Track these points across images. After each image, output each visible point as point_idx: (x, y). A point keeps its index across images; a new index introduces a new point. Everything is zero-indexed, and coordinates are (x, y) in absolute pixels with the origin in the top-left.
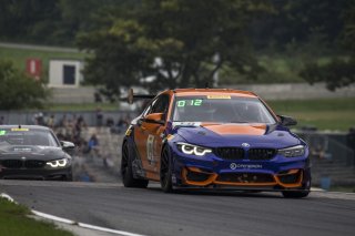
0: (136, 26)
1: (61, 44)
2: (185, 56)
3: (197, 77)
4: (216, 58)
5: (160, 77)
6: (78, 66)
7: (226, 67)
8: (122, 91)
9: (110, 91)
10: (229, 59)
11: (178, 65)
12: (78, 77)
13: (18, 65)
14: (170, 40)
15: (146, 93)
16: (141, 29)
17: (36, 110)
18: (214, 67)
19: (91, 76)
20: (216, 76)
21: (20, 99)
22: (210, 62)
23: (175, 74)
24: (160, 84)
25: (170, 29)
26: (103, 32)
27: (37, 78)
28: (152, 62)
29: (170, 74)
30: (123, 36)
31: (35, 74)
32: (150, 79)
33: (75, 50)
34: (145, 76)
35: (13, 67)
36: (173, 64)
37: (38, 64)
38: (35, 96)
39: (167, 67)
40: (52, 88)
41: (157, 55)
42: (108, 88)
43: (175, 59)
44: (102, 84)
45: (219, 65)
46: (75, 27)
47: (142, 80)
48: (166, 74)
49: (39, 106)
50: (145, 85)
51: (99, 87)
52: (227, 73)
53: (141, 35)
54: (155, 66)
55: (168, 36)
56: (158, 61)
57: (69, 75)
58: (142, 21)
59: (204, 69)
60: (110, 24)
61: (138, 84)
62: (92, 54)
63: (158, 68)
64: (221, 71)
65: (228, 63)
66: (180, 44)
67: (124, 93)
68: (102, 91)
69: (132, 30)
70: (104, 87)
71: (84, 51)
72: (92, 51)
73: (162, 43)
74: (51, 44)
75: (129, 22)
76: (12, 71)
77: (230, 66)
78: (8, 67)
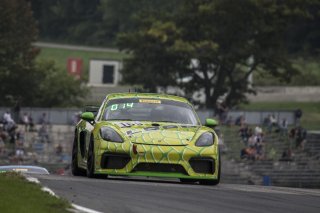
0: (174, 28)
1: (101, 44)
3: (231, 78)
4: (251, 60)
5: (196, 77)
6: (118, 66)
7: (260, 69)
9: (147, 90)
10: (263, 61)
11: (213, 66)
12: (117, 76)
13: (60, 64)
14: (206, 43)
15: (182, 93)
16: (178, 31)
17: (76, 108)
18: (249, 69)
20: (250, 78)
21: (61, 98)
22: (245, 64)
23: (210, 75)
24: (196, 84)
25: (207, 33)
26: (142, 33)
27: (77, 77)
28: (189, 63)
29: (206, 75)
30: (160, 37)
31: (76, 74)
32: (186, 80)
33: (116, 51)
34: (181, 77)
35: (56, 66)
36: (209, 66)
37: (80, 63)
38: (75, 94)
39: (203, 68)
40: (92, 87)
41: (194, 57)
42: (146, 88)
43: (211, 61)
44: (139, 83)
45: (254, 67)
46: (116, 28)
47: (179, 80)
48: (201, 75)
49: (79, 105)
50: (181, 85)
51: (136, 86)
52: (262, 75)
53: (178, 37)
54: (191, 67)
55: (204, 39)
56: (195, 63)
58: (180, 24)
59: (239, 71)
60: (148, 26)
61: (174, 84)
62: (131, 55)
63: (194, 69)
64: (255, 72)
65: (263, 65)
66: (215, 46)
69: (169, 32)
70: (140, 87)
71: (124, 52)
72: (132, 52)
73: (198, 45)
74: (91, 44)
75: (167, 25)
76: (54, 70)
77: (264, 68)
78: (50, 66)
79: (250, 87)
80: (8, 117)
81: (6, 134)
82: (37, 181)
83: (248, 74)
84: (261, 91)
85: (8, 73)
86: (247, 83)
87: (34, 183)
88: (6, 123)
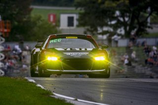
1: (66, 5)
2: (132, 9)
3: (138, 20)
4: (149, 10)
5: (119, 21)
6: (75, 17)
7: (154, 15)
8: (99, 29)
9: (92, 29)
10: (156, 10)
11: (128, 14)
12: (75, 23)
13: (44, 17)
15: (111, 30)
18: (148, 15)
19: (82, 22)
20: (149, 20)
22: (145, 12)
23: (127, 19)
24: (119, 25)
27: (54, 24)
28: (114, 13)
29: (124, 19)
31: (53, 22)
32: (113, 22)
33: (74, 9)
34: (111, 21)
35: (42, 19)
36: (125, 14)
37: (55, 16)
39: (123, 16)
41: (116, 10)
42: (91, 28)
43: (127, 12)
44: (88, 25)
45: (150, 14)
47: (109, 23)
48: (122, 19)
50: (111, 26)
51: (86, 27)
52: (155, 17)
54: (116, 15)
56: (118, 13)
57: (70, 22)
59: (143, 16)
61: (107, 25)
62: (82, 10)
63: (117, 17)
64: (151, 17)
65: (156, 12)
67: (100, 30)
68: (88, 30)
70: (89, 27)
71: (79, 9)
73: (118, 3)
74: (61, 6)
76: (41, 21)
77: (157, 14)
78: (39, 19)
79: (149, 25)
80: (17, 47)
81: (17, 56)
82: (34, 81)
83: (147, 18)
84: (155, 27)
85: (16, 23)
86: (147, 23)
87: (32, 82)
88: (16, 50)
